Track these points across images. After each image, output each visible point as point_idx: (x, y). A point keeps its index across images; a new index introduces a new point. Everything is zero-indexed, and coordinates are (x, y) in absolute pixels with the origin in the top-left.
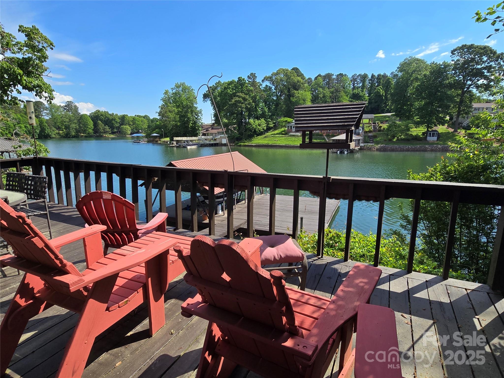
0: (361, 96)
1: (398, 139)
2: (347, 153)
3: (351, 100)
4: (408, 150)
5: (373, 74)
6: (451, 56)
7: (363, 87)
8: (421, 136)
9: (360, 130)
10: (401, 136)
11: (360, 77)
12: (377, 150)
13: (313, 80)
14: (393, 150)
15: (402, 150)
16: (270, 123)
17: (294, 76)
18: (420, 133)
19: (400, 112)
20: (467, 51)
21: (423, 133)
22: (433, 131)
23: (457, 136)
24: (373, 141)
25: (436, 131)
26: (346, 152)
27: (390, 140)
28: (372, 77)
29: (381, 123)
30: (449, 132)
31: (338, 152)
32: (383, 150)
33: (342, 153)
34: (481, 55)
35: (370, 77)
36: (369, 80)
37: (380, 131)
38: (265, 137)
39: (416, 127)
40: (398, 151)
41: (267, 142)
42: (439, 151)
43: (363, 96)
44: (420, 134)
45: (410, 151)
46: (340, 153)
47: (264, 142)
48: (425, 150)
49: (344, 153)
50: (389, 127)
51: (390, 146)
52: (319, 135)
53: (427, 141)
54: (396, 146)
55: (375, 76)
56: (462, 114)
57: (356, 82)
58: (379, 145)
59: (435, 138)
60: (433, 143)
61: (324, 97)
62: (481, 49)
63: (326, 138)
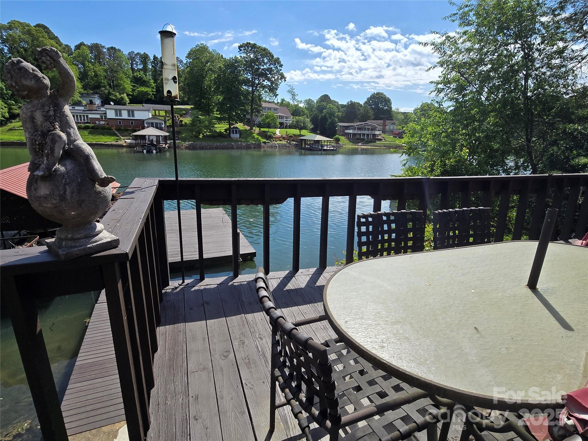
0: (146, 81)
1: (204, 136)
2: (157, 153)
3: (133, 84)
4: (217, 148)
5: (155, 56)
6: (239, 52)
7: (145, 69)
8: (225, 133)
9: (163, 124)
10: (206, 132)
11: (138, 57)
12: (186, 148)
13: (73, 49)
14: (202, 148)
15: (211, 148)
16: (13, 107)
17: (43, 37)
18: (223, 129)
19: (199, 105)
20: (251, 50)
21: (225, 129)
22: (234, 127)
23: (254, 133)
24: (178, 137)
25: (237, 128)
26: (154, 151)
27: (197, 137)
28: (154, 59)
29: (181, 116)
30: (246, 130)
31: (145, 151)
32: (193, 148)
33: (149, 153)
34: (263, 56)
35: (152, 58)
36: (152, 62)
37: (182, 125)
38: (11, 130)
39: (219, 124)
40: (208, 150)
41: (18, 138)
42: (244, 149)
43: (149, 82)
44: (223, 131)
45: (219, 149)
46: (147, 152)
47: (11, 137)
48: (232, 148)
49: (152, 152)
50: (193, 121)
51: (199, 143)
52: (105, 129)
53: (231, 138)
54: (204, 143)
55: (158, 59)
56: (255, 112)
57: (134, 63)
58: (187, 143)
59: (238, 136)
60: (236, 141)
61: (96, 75)
62: (262, 49)
63: (116, 132)
